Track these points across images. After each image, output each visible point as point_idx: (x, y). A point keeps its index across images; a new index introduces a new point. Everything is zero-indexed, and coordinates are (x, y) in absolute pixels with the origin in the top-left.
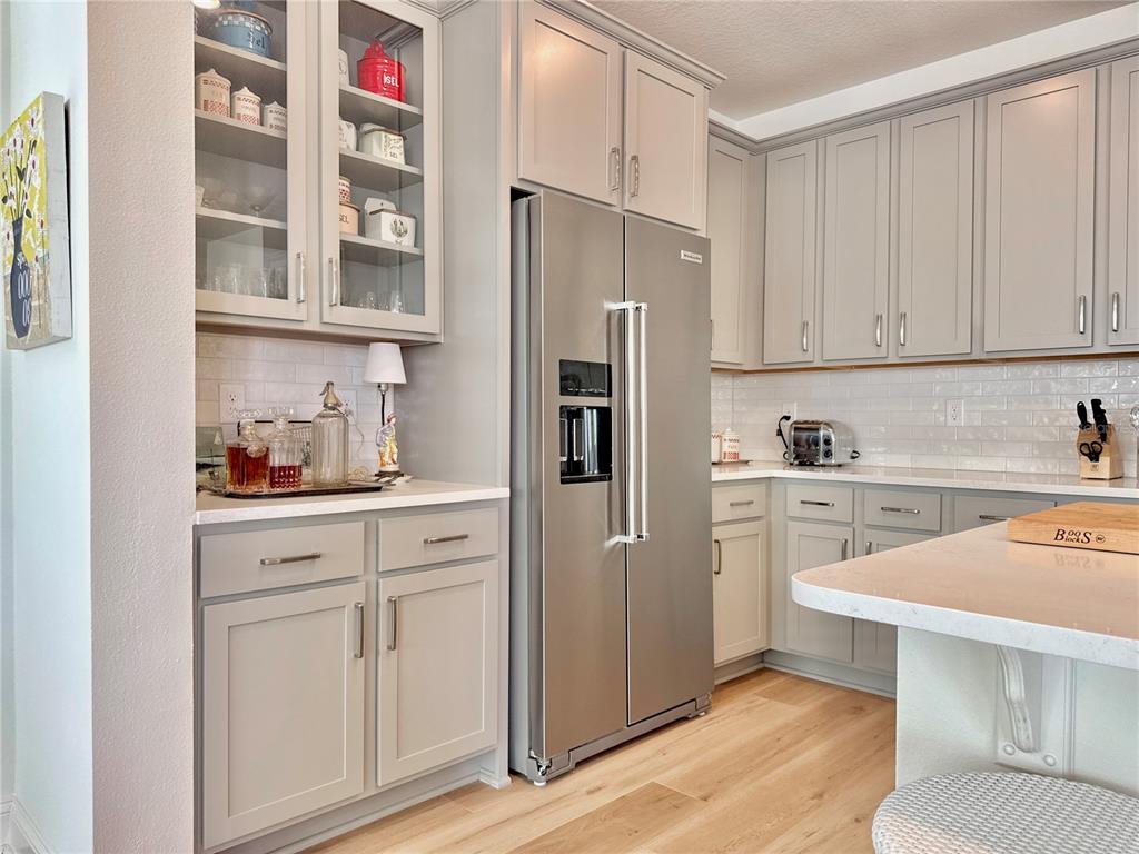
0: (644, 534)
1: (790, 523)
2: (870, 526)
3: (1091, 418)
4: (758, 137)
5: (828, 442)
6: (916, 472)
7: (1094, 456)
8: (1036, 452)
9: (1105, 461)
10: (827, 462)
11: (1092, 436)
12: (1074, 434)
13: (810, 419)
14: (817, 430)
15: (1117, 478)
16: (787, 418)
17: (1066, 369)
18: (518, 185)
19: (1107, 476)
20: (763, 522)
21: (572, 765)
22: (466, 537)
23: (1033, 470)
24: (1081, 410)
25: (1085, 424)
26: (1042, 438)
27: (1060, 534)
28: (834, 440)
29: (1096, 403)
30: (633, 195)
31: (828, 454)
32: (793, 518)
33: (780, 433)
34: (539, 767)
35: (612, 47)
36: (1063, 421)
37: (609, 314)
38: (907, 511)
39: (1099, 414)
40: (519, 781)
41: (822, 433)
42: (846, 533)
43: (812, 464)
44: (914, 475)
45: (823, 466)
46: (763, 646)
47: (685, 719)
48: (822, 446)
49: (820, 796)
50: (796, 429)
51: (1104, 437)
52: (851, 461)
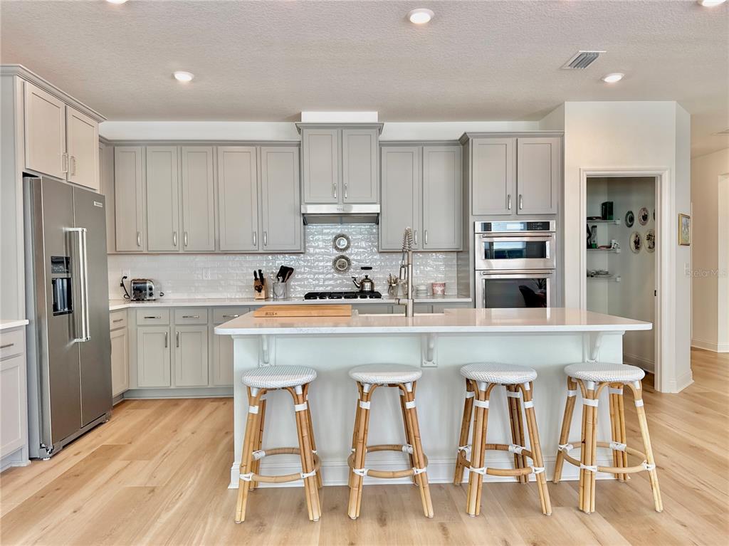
0: (88, 337)
1: (139, 328)
2: (177, 325)
3: (258, 277)
4: (109, 139)
5: (151, 289)
6: (190, 300)
7: (260, 291)
8: (239, 290)
9: (263, 292)
10: (151, 298)
11: (259, 284)
12: (253, 283)
13: (141, 278)
14: (145, 283)
15: (267, 298)
16: (125, 277)
17: (249, 258)
18: (25, 172)
19: (264, 297)
20: (126, 329)
21: (61, 448)
22: (12, 345)
23: (237, 297)
24: (255, 273)
25: (256, 279)
26: (241, 284)
27: (267, 314)
28: (153, 287)
29: (260, 271)
30: (73, 174)
31: (151, 295)
32: (140, 326)
33: (122, 285)
34: (47, 450)
35: (62, 105)
36: (248, 277)
37: (66, 233)
38: (191, 317)
39: (261, 275)
40: (34, 462)
41: (148, 285)
42: (166, 329)
43: (143, 300)
44: (189, 302)
45: (149, 300)
46: (127, 388)
47: (101, 424)
48: (148, 291)
49: (176, 431)
50: (134, 283)
51: (263, 284)
52: (160, 297)
